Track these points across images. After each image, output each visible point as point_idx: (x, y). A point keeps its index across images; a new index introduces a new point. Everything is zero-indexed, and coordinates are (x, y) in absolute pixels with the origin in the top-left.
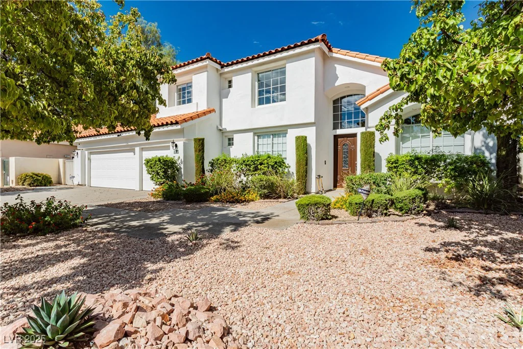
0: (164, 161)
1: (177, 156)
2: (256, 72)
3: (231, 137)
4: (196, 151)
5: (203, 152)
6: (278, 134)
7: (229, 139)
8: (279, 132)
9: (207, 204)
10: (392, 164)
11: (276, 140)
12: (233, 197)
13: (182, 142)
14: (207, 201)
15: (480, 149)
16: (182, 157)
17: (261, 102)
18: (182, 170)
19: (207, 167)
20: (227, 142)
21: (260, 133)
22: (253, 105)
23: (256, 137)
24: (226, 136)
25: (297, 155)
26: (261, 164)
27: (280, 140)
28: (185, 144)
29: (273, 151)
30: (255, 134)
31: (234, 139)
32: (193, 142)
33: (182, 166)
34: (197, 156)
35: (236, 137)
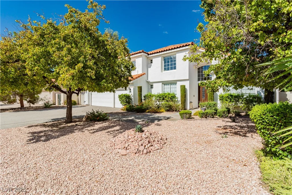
0: (126, 96)
1: (130, 94)
2: (163, 56)
3: (152, 85)
4: (138, 92)
5: (141, 92)
6: (173, 84)
7: (151, 86)
8: (173, 83)
9: (145, 113)
10: (221, 97)
11: (172, 86)
12: (155, 111)
13: (133, 88)
14: (145, 112)
15: (259, 92)
16: (133, 94)
17: (165, 69)
18: (133, 99)
19: (143, 98)
20: (150, 87)
21: (165, 83)
22: (162, 71)
23: (163, 85)
24: (150, 84)
25: (181, 93)
26: (166, 97)
27: (174, 86)
28: (134, 89)
29: (170, 91)
30: (162, 84)
31: (154, 86)
32: (137, 88)
33: (133, 98)
34: (139, 94)
35: (154, 85)
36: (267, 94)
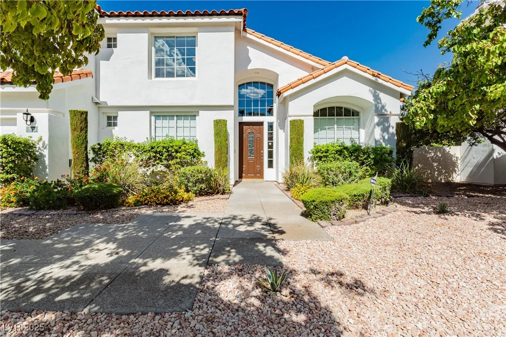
1: (34, 137)
2: (152, 34)
3: (112, 115)
4: (74, 130)
5: (86, 132)
7: (109, 118)
10: (322, 153)
11: (181, 123)
12: (166, 197)
13: (47, 115)
14: (122, 205)
15: (379, 141)
16: (46, 139)
17: (159, 74)
18: (47, 159)
19: (91, 155)
20: (105, 121)
21: (159, 113)
22: (150, 77)
23: (153, 118)
24: (103, 113)
25: (216, 142)
26: (177, 152)
27: (187, 123)
28: (51, 119)
30: (151, 113)
31: (118, 118)
32: (68, 117)
33: (46, 152)
35: (122, 116)
36: (404, 145)
